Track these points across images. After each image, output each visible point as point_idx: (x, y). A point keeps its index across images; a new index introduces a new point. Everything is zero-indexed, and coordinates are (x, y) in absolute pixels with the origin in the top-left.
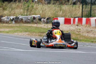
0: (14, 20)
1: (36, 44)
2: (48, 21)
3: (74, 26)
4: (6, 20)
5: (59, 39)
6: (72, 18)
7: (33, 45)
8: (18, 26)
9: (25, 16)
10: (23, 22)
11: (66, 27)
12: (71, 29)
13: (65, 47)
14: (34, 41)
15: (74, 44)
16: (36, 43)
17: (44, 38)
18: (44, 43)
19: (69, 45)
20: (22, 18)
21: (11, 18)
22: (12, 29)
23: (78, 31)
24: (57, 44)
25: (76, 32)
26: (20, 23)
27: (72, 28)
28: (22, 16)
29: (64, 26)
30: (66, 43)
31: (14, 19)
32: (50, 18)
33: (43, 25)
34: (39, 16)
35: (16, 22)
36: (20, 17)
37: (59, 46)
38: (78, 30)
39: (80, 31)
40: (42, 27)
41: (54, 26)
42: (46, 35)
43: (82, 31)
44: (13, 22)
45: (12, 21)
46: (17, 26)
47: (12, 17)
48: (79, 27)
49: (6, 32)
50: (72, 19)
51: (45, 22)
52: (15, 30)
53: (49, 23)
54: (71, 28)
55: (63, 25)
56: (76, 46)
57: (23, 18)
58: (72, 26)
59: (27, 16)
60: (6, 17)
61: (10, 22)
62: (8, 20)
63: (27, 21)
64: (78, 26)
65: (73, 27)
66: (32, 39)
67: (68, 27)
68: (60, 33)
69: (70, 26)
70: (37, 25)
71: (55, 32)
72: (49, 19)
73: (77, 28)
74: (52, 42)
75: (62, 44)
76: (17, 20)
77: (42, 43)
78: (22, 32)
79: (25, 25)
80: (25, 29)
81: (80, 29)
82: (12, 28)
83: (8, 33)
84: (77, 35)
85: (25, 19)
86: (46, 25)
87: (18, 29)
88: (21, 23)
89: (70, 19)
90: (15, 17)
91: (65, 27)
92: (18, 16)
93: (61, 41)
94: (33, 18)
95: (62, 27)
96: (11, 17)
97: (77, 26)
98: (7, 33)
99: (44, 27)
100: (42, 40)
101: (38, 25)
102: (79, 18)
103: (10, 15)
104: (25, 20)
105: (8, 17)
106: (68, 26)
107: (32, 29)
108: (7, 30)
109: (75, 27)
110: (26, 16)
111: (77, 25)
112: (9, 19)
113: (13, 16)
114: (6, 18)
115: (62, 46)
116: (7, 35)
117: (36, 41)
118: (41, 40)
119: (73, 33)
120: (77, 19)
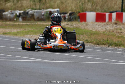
0: (22, 16)
1: (29, 46)
2: (71, 18)
3: (112, 25)
4: (10, 16)
5: (60, 39)
6: (107, 13)
7: (25, 47)
8: (29, 24)
10: (34, 19)
11: (100, 27)
12: (107, 29)
14: (27, 42)
15: (79, 45)
16: (29, 44)
17: (40, 37)
18: (40, 44)
19: (73, 47)
20: (33, 13)
21: (16, 14)
22: (21, 29)
24: (56, 46)
25: (116, 33)
26: (30, 21)
27: (109, 28)
28: (34, 11)
29: (97, 25)
30: (69, 44)
31: (22, 14)
32: (74, 13)
34: (58, 9)
35: (25, 18)
36: (29, 11)
37: (59, 48)
41: (54, 22)
42: (43, 34)
44: (20, 19)
45: (18, 18)
46: (27, 25)
47: (18, 12)
48: (119, 27)
49: (13, 34)
50: (107, 15)
52: (26, 30)
53: (73, 21)
55: (94, 22)
56: (82, 49)
57: (35, 14)
58: (108, 24)
59: (41, 11)
60: (10, 11)
61: (15, 19)
62: (12, 16)
63: (40, 18)
64: (117, 25)
65: (110, 25)
66: (24, 39)
67: (102, 27)
68: (61, 31)
69: (105, 25)
71: (55, 29)
72: (72, 14)
73: (116, 27)
74: (50, 43)
75: (63, 46)
76: (25, 16)
77: (37, 44)
78: (36, 34)
82: (21, 27)
83: (17, 35)
85: (37, 14)
87: (31, 29)
88: (32, 20)
89: (105, 15)
90: (22, 11)
92: (27, 11)
93: (62, 42)
94: (48, 13)
96: (16, 12)
97: (115, 25)
98: (15, 35)
100: (38, 41)
103: (15, 9)
104: (38, 16)
105: (13, 11)
106: (103, 25)
108: (15, 31)
109: (113, 26)
110: (39, 11)
111: (116, 24)
112: (14, 15)
113: (20, 10)
114: (9, 13)
115: (63, 48)
116: (16, 38)
117: (29, 42)
118: (36, 40)
119: (113, 35)
120: (114, 15)
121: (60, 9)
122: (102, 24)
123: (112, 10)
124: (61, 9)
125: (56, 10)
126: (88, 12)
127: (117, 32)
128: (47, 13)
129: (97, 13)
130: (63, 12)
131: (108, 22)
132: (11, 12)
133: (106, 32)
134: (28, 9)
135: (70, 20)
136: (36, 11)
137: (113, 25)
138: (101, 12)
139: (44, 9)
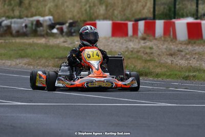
1: (45, 83)
3: (137, 41)
5: (98, 70)
6: (130, 21)
7: (38, 84)
8: (2, 43)
9: (17, 18)
10: (11, 34)
11: (117, 44)
12: (129, 47)
13: (111, 88)
14: (40, 76)
17: (62, 67)
18: (63, 79)
19: (120, 83)
20: (9, 24)
23: (146, 53)
25: (143, 54)
27: (132, 46)
28: (10, 20)
29: (113, 41)
30: (113, 77)
32: (77, 22)
33: (62, 39)
34: (51, 17)
36: (3, 21)
38: (148, 51)
39: (152, 53)
40: (59, 44)
43: (157, 53)
48: (149, 44)
50: (130, 24)
54: (130, 45)
55: (109, 37)
56: (136, 85)
57: (13, 25)
58: (131, 41)
59: (22, 20)
64: (146, 41)
65: (134, 42)
67: (122, 44)
69: (126, 41)
70: (47, 40)
71: (88, 53)
72: (74, 25)
73: (143, 45)
74: (81, 78)
77: (59, 80)
79: (18, 40)
80: (20, 52)
81: (151, 48)
84: (146, 61)
85: (16, 25)
86: (69, 40)
87: (3, 51)
88: (8, 36)
89: (126, 25)
91: (115, 42)
93: (101, 75)
94: (35, 23)
95: (109, 44)
97: (142, 42)
100: (59, 74)
101: (50, 41)
102: (148, 21)
104: (17, 29)
106: (123, 42)
107: (35, 49)
109: (139, 43)
110: (19, 20)
111: (144, 39)
115: (104, 85)
117: (44, 76)
118: (56, 73)
119: (137, 57)
120: (141, 24)
121: (54, 17)
122: (122, 40)
123: (138, 17)
124: (56, 17)
125: (47, 18)
126: (99, 20)
127: (145, 52)
128: (32, 24)
129: (114, 21)
130: (58, 21)
131: (131, 36)
133: (127, 53)
134: (1, 18)
135: (70, 34)
137: (139, 41)
138: (121, 20)
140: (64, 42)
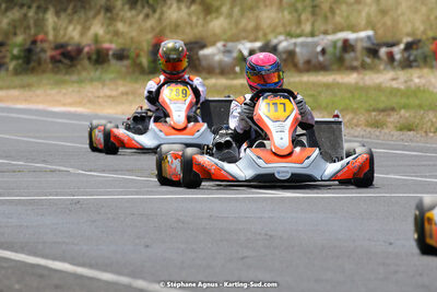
2: (412, 58)
4: (220, 62)
9: (307, 36)
10: (295, 66)
20: (291, 48)
21: (241, 51)
28: (294, 40)
32: (420, 41)
33: (390, 74)
34: (370, 33)
36: (280, 42)
40: (381, 83)
47: (246, 48)
51: (396, 63)
53: (417, 67)
57: (298, 50)
59: (316, 39)
60: (220, 44)
61: (237, 69)
62: (227, 59)
63: (314, 61)
70: (361, 76)
72: (414, 47)
85: (305, 50)
86: (403, 75)
90: (258, 44)
92: (274, 41)
94: (340, 44)
96: (241, 47)
99: (395, 84)
103: (236, 39)
104: (306, 58)
105: (230, 44)
110: (310, 40)
112: (235, 54)
113: (251, 41)
114: (219, 51)
121: (376, 33)
124: (380, 32)
125: (363, 34)
128: (335, 47)
130: (385, 40)
132: (224, 46)
134: (276, 37)
135: (407, 64)
136: (300, 40)
139: (326, 33)
140: (393, 79)
